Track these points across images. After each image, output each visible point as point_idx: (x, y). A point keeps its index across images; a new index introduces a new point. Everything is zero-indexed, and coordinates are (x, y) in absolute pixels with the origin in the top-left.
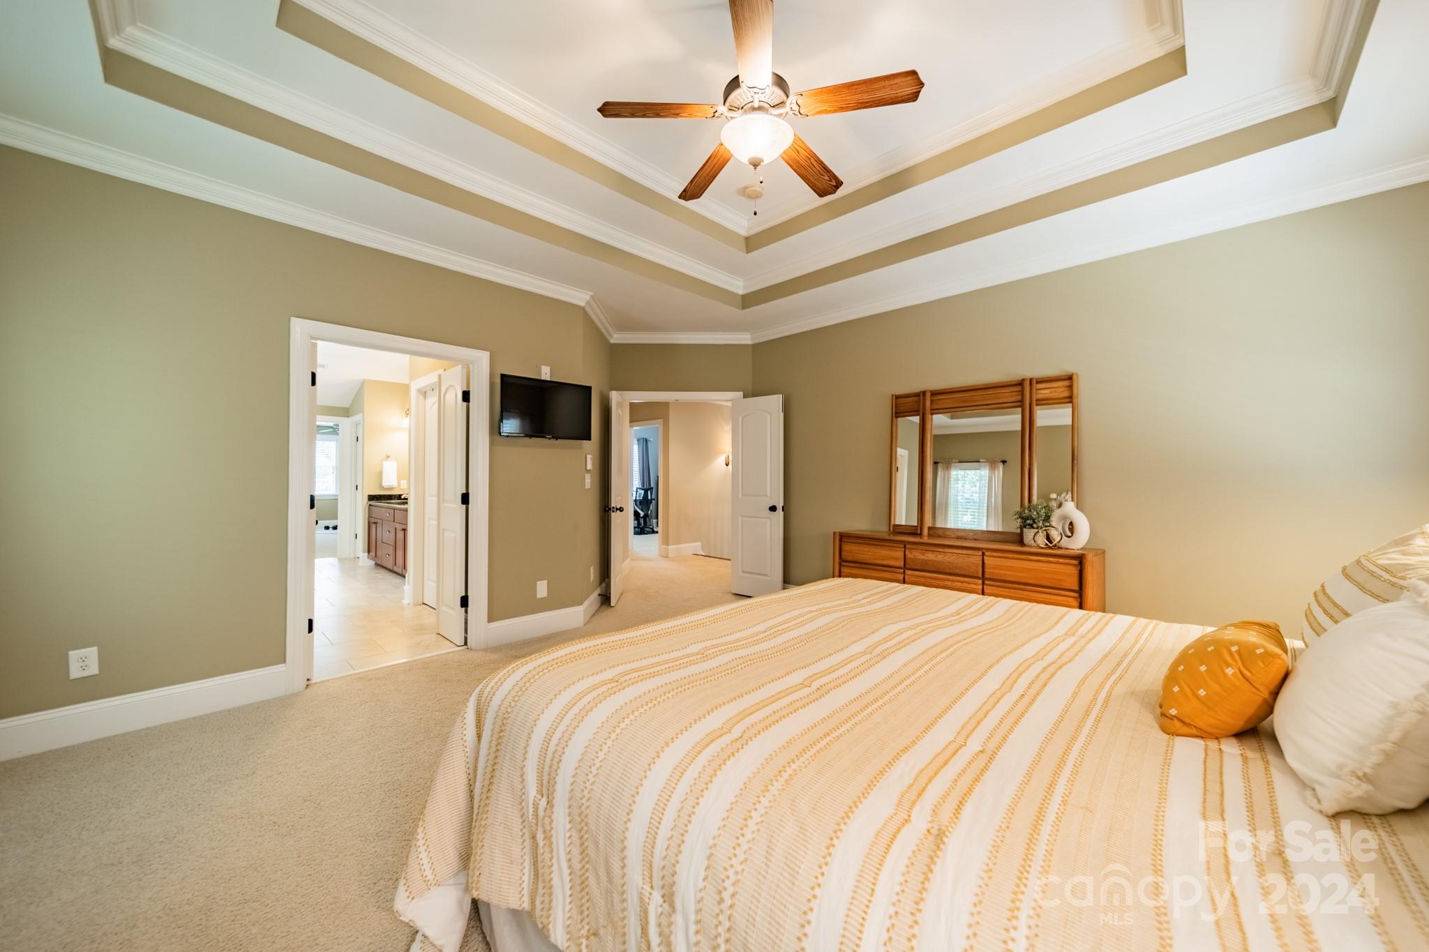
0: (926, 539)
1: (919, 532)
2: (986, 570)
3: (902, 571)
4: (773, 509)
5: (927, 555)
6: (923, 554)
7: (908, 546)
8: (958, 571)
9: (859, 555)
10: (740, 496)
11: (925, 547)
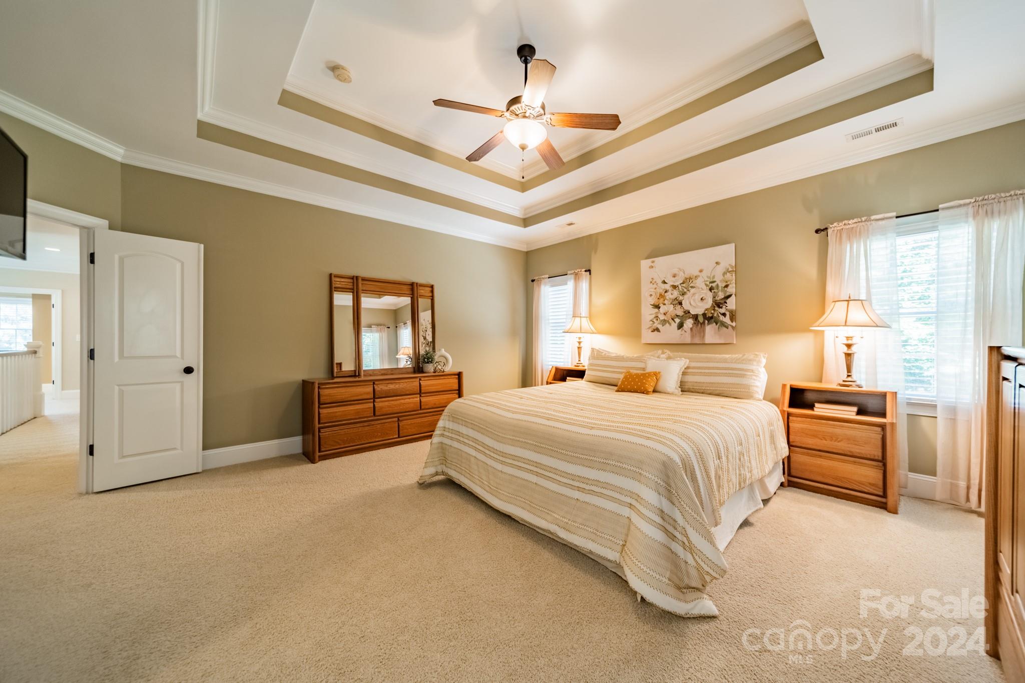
0: (362, 378)
1: (357, 374)
2: (422, 389)
3: (372, 400)
4: (188, 370)
5: (388, 386)
6: (387, 386)
7: (376, 383)
8: (408, 392)
9: (337, 397)
10: (116, 359)
11: (387, 382)
